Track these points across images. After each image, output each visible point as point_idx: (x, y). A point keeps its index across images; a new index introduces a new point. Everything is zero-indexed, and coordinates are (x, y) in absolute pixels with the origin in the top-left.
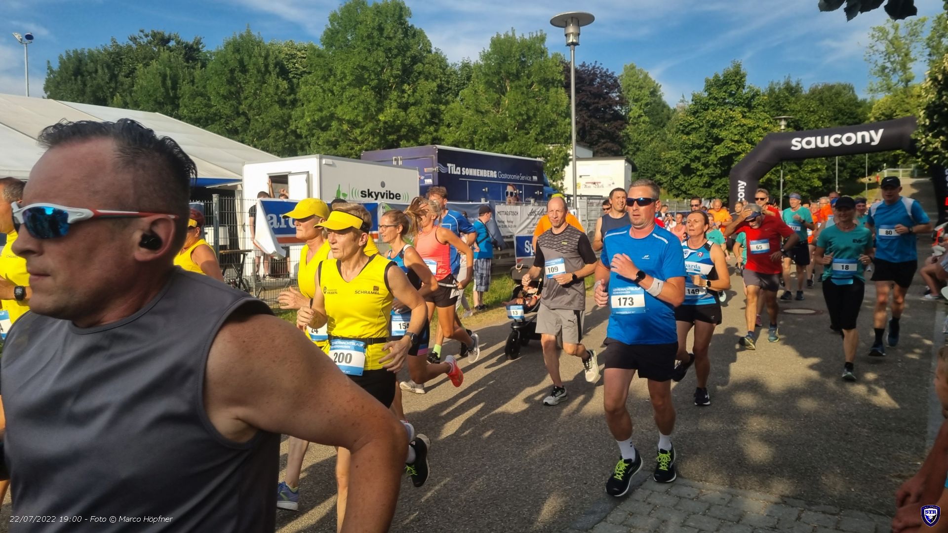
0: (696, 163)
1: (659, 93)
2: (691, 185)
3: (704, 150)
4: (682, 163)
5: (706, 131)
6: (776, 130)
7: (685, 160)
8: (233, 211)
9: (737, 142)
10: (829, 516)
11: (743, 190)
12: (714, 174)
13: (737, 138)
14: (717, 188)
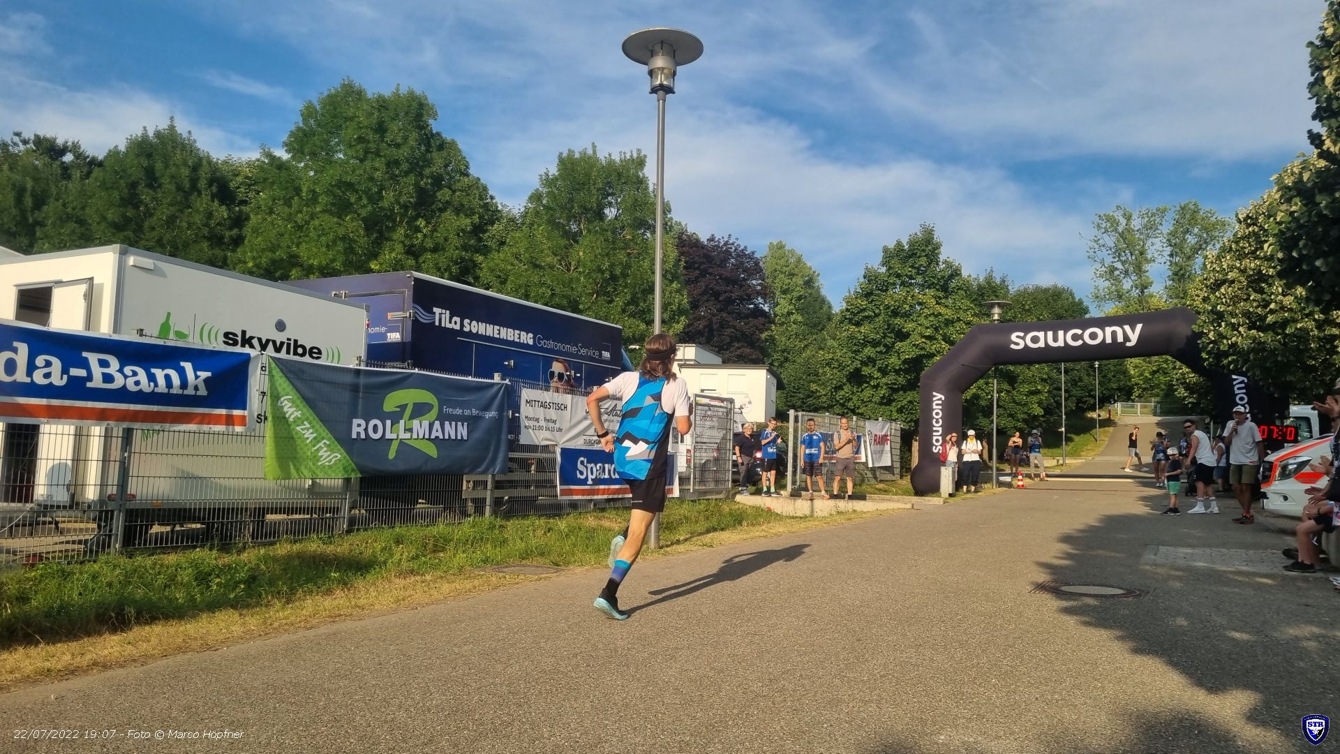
0: (870, 367)
1: (816, 284)
2: (862, 400)
3: (881, 348)
4: (848, 366)
5: (884, 321)
6: (985, 321)
7: (853, 362)
9: (929, 338)
11: (940, 407)
12: (895, 384)
13: (928, 332)
14: (899, 406)
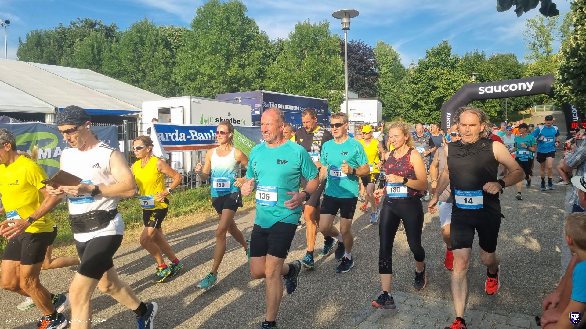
0: (421, 101)
1: (399, 59)
2: (418, 115)
4: (412, 101)
5: (427, 82)
6: (469, 82)
8: (136, 130)
9: (446, 89)
10: (502, 316)
11: (450, 119)
12: (432, 108)
13: (445, 86)
14: (433, 117)
